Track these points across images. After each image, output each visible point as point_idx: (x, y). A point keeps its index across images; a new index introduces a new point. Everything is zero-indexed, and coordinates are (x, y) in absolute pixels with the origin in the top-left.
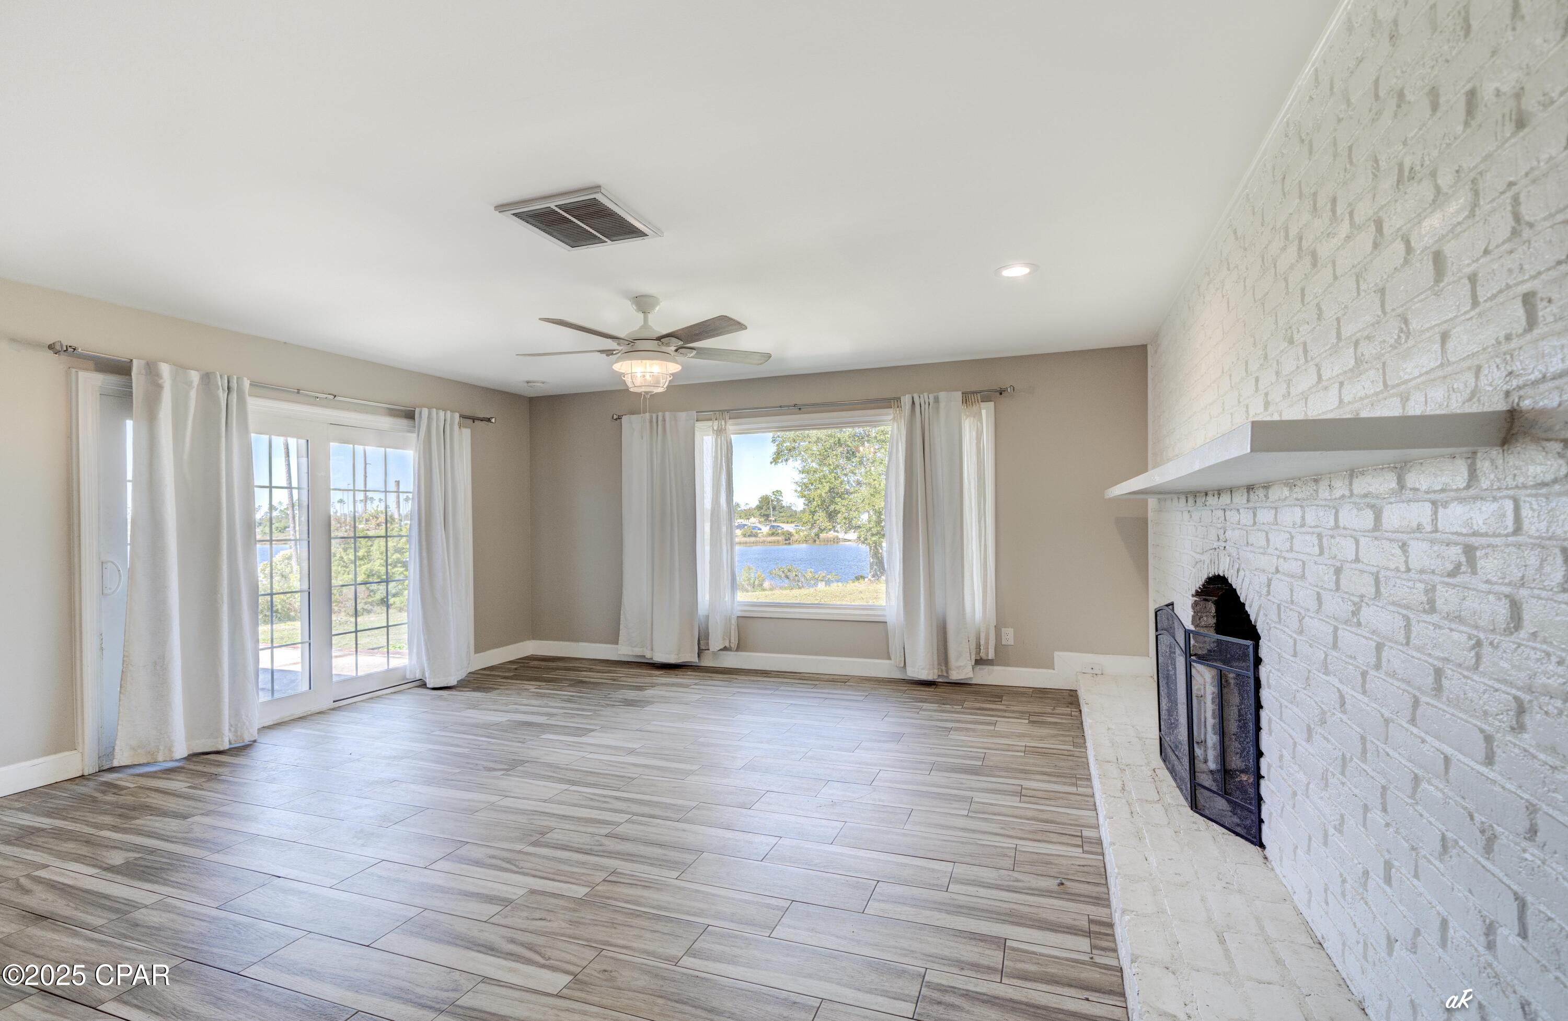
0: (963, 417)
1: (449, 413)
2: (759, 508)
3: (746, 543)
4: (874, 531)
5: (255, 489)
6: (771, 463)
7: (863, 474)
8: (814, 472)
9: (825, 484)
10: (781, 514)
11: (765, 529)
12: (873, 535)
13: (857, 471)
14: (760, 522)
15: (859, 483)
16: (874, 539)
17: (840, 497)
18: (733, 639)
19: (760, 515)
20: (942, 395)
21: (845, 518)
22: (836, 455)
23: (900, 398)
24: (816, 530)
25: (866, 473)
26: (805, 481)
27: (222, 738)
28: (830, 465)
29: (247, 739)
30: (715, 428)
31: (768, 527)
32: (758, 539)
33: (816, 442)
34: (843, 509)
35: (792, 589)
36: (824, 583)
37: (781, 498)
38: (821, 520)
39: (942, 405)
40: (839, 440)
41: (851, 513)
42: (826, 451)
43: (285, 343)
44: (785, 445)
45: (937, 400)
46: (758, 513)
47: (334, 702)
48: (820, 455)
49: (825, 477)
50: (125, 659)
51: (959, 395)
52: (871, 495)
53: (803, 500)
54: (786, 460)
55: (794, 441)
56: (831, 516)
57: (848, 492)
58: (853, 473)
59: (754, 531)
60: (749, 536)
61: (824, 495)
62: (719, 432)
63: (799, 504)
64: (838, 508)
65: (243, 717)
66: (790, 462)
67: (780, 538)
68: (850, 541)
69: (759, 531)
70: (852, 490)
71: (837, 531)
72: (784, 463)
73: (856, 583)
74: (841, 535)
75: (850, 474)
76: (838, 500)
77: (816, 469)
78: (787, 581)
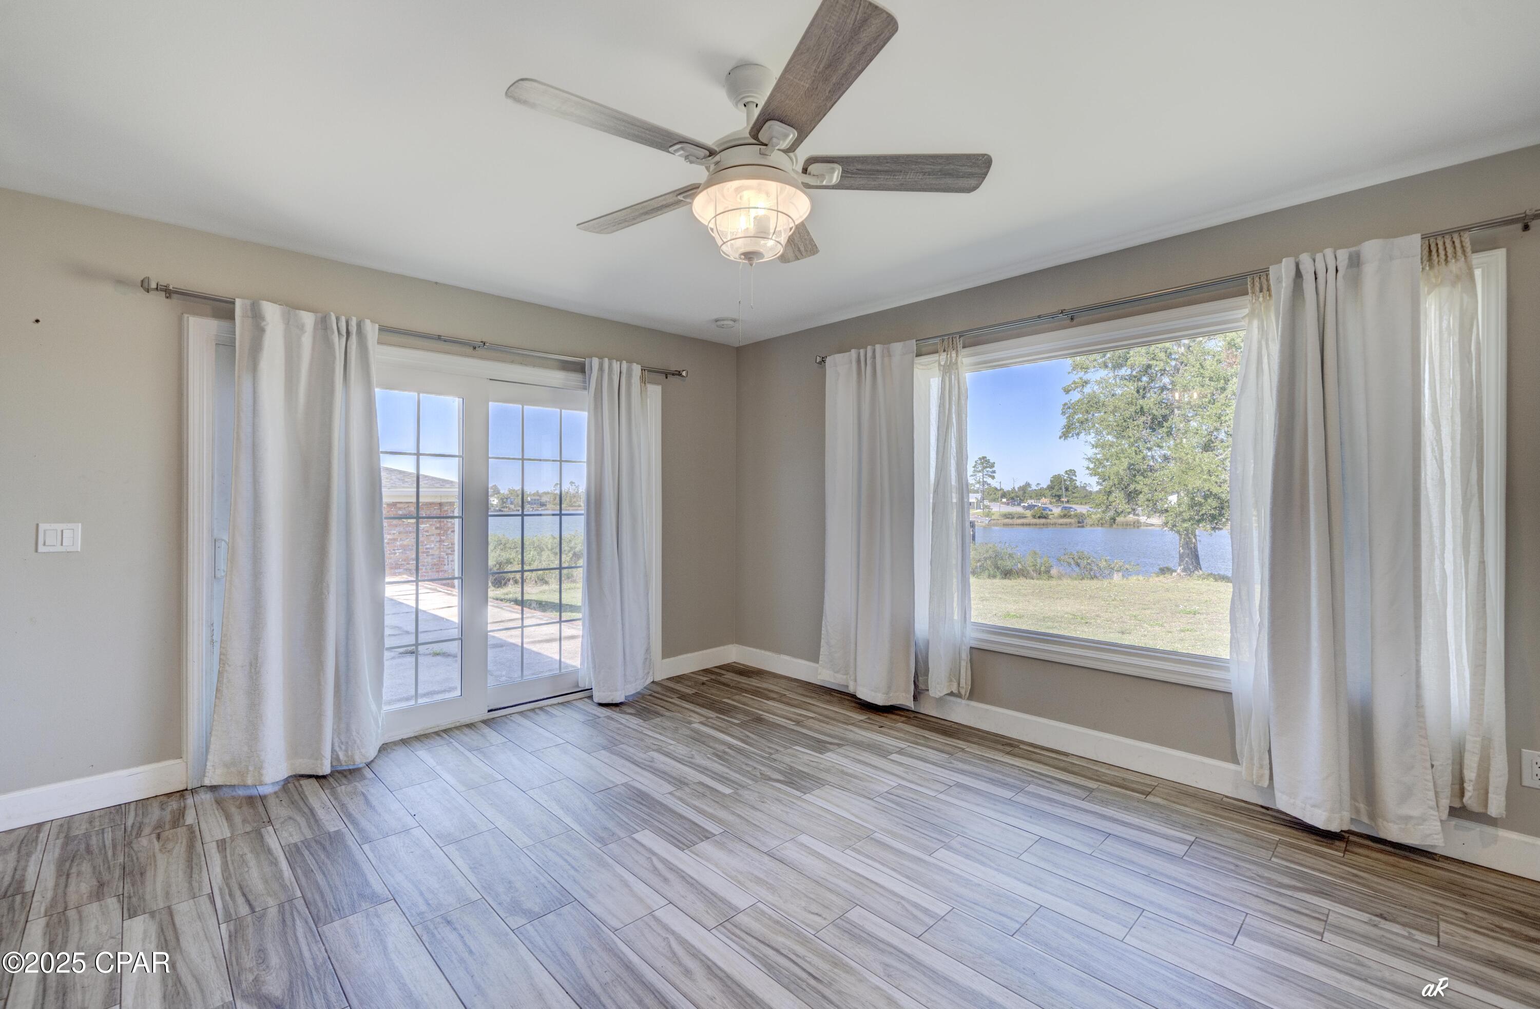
0: (1424, 289)
1: (624, 364)
2: (1050, 488)
3: (1036, 525)
4: (1186, 516)
5: (381, 455)
6: (1060, 438)
7: (1172, 447)
8: (1111, 445)
9: (1123, 460)
10: (1075, 495)
11: (1057, 511)
12: (1184, 521)
13: (1164, 444)
14: (1051, 503)
15: (1166, 458)
16: (1185, 525)
17: (1142, 474)
18: (963, 681)
19: (1052, 495)
20: (1371, 249)
21: (1148, 500)
22: (1138, 426)
23: (1266, 271)
24: (1111, 513)
25: (1176, 445)
26: (1098, 456)
27: (322, 760)
28: (1130, 437)
29: (359, 761)
30: (942, 363)
31: (1060, 509)
32: (1048, 521)
33: (1113, 412)
34: (1146, 490)
35: (1083, 579)
36: (1120, 574)
37: (1074, 478)
38: (1118, 502)
39: (1369, 270)
40: (1142, 408)
41: (1156, 494)
42: (1125, 421)
43: (436, 283)
44: (1076, 417)
45: (1355, 262)
46: (1050, 493)
47: (489, 711)
48: (1118, 426)
49: (1123, 451)
50: (222, 657)
51: (1414, 242)
52: (1183, 472)
53: (1096, 479)
54: (1078, 434)
55: (1087, 412)
56: (1131, 496)
57: (1151, 469)
58: (1159, 446)
59: (1045, 513)
60: (1039, 517)
61: (1122, 472)
62: (948, 369)
63: (1093, 484)
64: (1139, 487)
65: (354, 734)
66: (1082, 435)
67: (1072, 521)
68: (1153, 525)
69: (1049, 513)
70: (1157, 466)
71: (1138, 515)
72: (1075, 437)
73: (1161, 578)
74: (1143, 519)
75: (1155, 448)
76: (1139, 478)
77: (1113, 442)
78: (1077, 569)
